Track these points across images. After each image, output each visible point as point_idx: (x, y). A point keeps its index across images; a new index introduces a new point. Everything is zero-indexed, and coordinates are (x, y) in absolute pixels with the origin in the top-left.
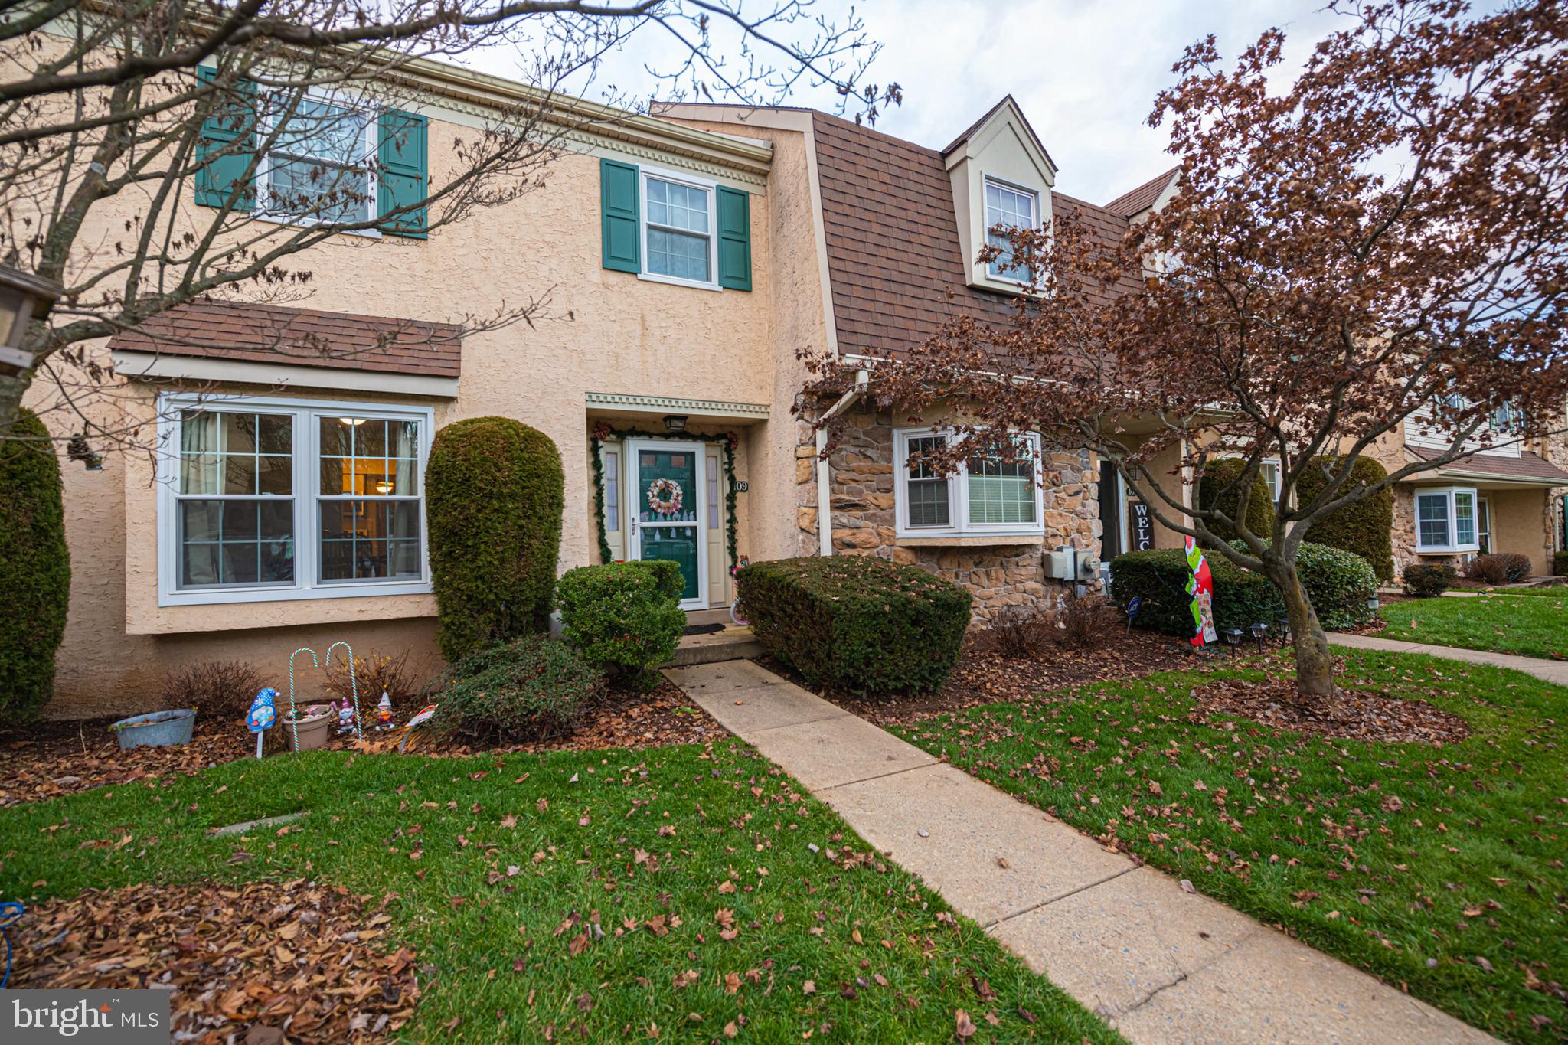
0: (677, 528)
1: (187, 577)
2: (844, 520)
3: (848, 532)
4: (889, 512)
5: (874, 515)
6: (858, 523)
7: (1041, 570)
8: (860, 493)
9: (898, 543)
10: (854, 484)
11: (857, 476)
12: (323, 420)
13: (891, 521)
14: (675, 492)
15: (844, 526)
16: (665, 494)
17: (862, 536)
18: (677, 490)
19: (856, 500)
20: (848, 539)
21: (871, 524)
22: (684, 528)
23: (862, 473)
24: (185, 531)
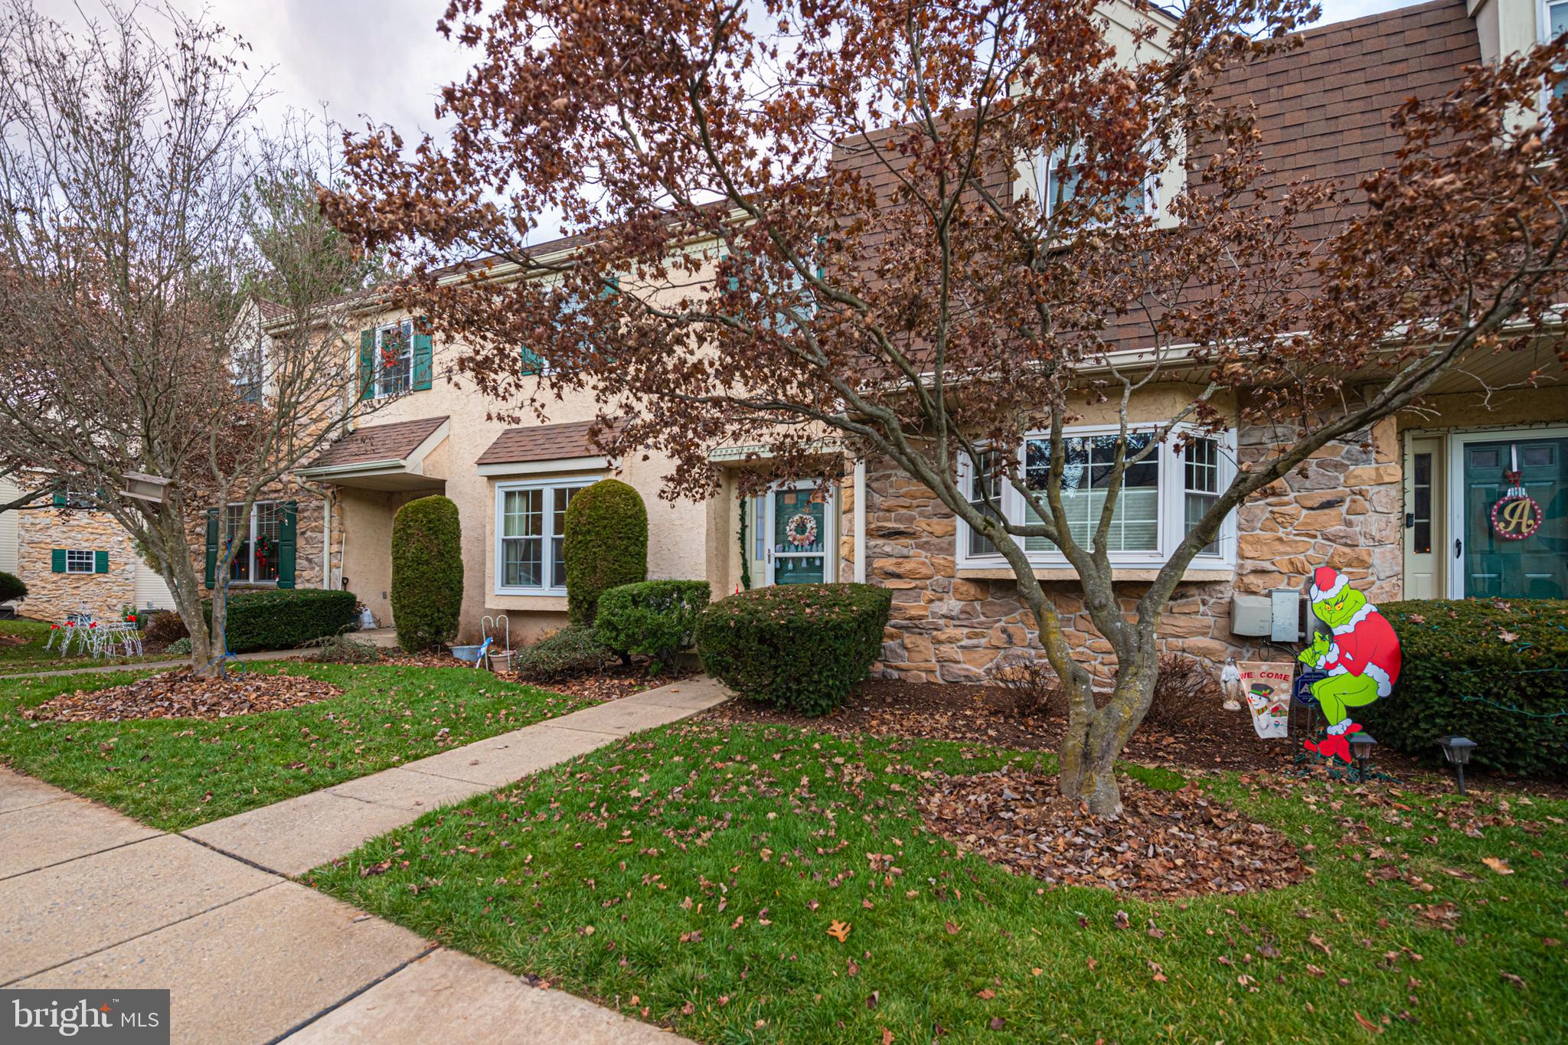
0: (808, 559)
1: (508, 581)
2: (887, 549)
3: (893, 560)
4: (948, 539)
5: (927, 543)
6: (905, 552)
7: (1223, 622)
8: (912, 519)
9: (959, 575)
10: (904, 511)
11: (907, 501)
12: (556, 491)
13: (950, 549)
14: (809, 526)
15: (889, 556)
16: (801, 528)
17: (909, 566)
18: (811, 524)
19: (901, 527)
20: (892, 569)
21: (924, 553)
22: (814, 558)
23: (915, 498)
24: (507, 556)
